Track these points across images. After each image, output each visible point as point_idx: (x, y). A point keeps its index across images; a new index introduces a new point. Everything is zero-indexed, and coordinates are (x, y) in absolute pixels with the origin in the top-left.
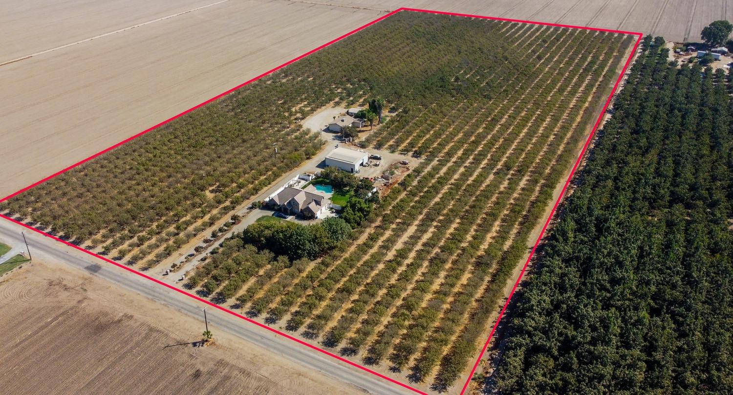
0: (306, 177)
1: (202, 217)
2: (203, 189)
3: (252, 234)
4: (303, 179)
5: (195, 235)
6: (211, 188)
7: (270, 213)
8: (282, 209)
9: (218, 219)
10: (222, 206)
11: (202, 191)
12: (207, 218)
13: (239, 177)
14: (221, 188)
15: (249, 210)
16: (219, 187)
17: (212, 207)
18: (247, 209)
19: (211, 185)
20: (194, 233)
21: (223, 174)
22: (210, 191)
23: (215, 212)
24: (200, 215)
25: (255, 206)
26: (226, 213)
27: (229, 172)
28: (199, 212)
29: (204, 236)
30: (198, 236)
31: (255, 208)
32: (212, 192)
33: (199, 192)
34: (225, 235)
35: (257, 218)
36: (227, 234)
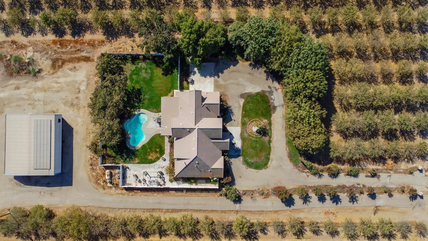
7: (236, 162)
34: (313, 186)
35: (257, 172)
36: (308, 185)
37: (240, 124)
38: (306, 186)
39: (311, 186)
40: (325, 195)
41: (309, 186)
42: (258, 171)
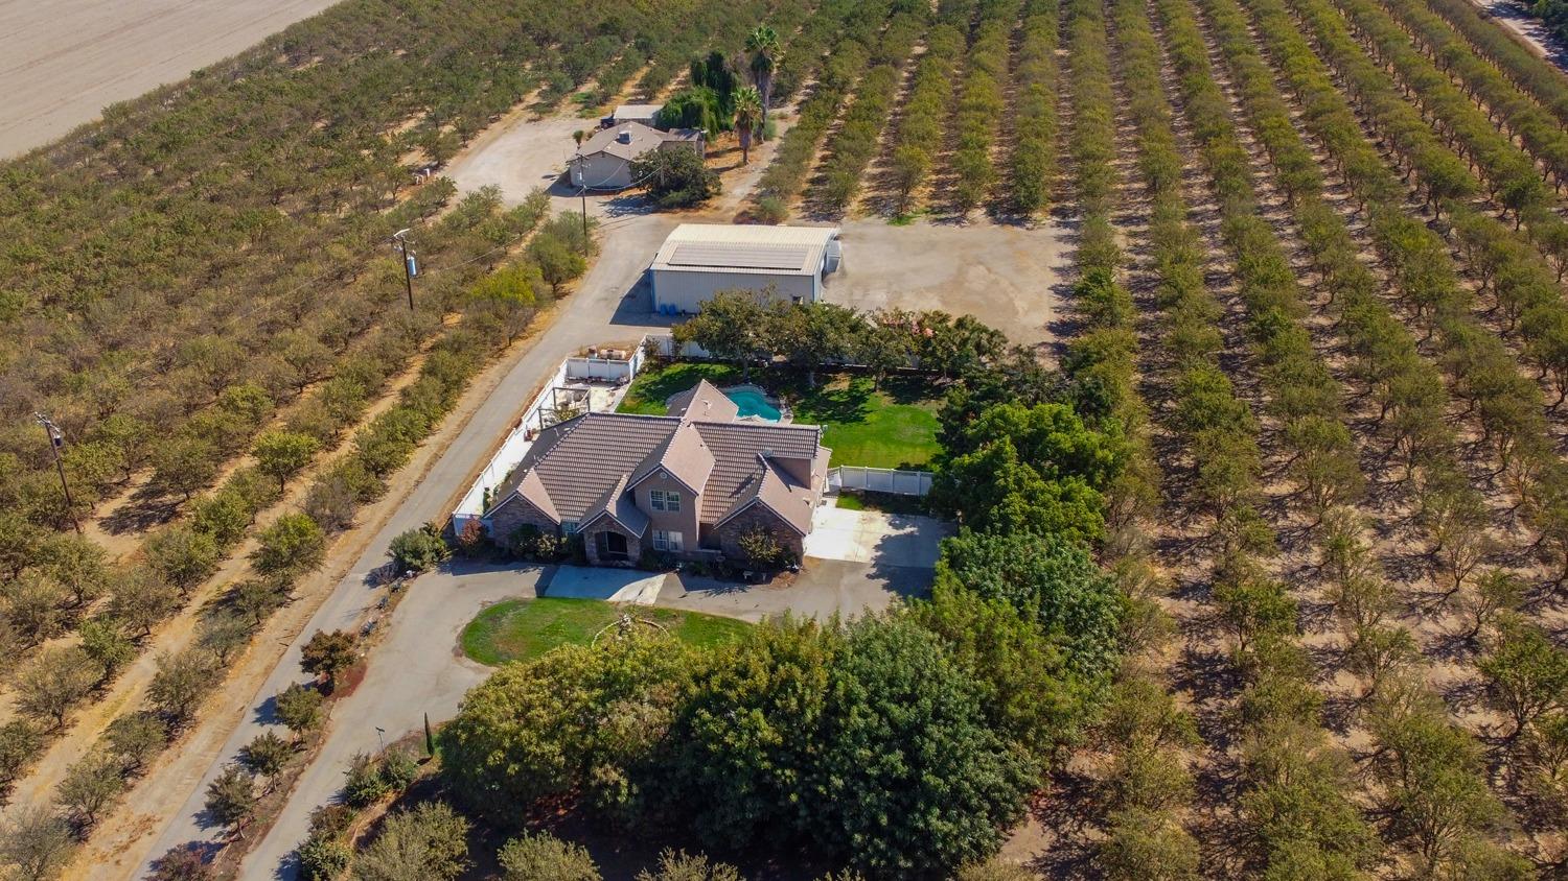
0: (608, 370)
1: (98, 690)
2: (62, 514)
3: (517, 753)
4: (596, 381)
5: (79, 830)
6: (107, 509)
7: (521, 583)
8: (590, 546)
9: (211, 677)
10: (206, 592)
11: (59, 526)
12: (132, 688)
13: (257, 419)
14: (169, 498)
15: (382, 590)
16: (151, 492)
17: (150, 611)
18: (373, 580)
19: (105, 491)
20: (64, 811)
21: (160, 421)
22: (105, 524)
23: (176, 637)
24: (89, 677)
25: (418, 554)
26: (246, 635)
27: (190, 408)
28: (69, 661)
29: (146, 824)
30: (106, 833)
31: (418, 570)
32: (118, 524)
33: (45, 538)
34: (296, 783)
35: (458, 626)
36: (310, 770)
37: (663, 605)
38: (310, 762)
39: (301, 777)
40: (225, 826)
41: (303, 771)
42: (460, 630)
